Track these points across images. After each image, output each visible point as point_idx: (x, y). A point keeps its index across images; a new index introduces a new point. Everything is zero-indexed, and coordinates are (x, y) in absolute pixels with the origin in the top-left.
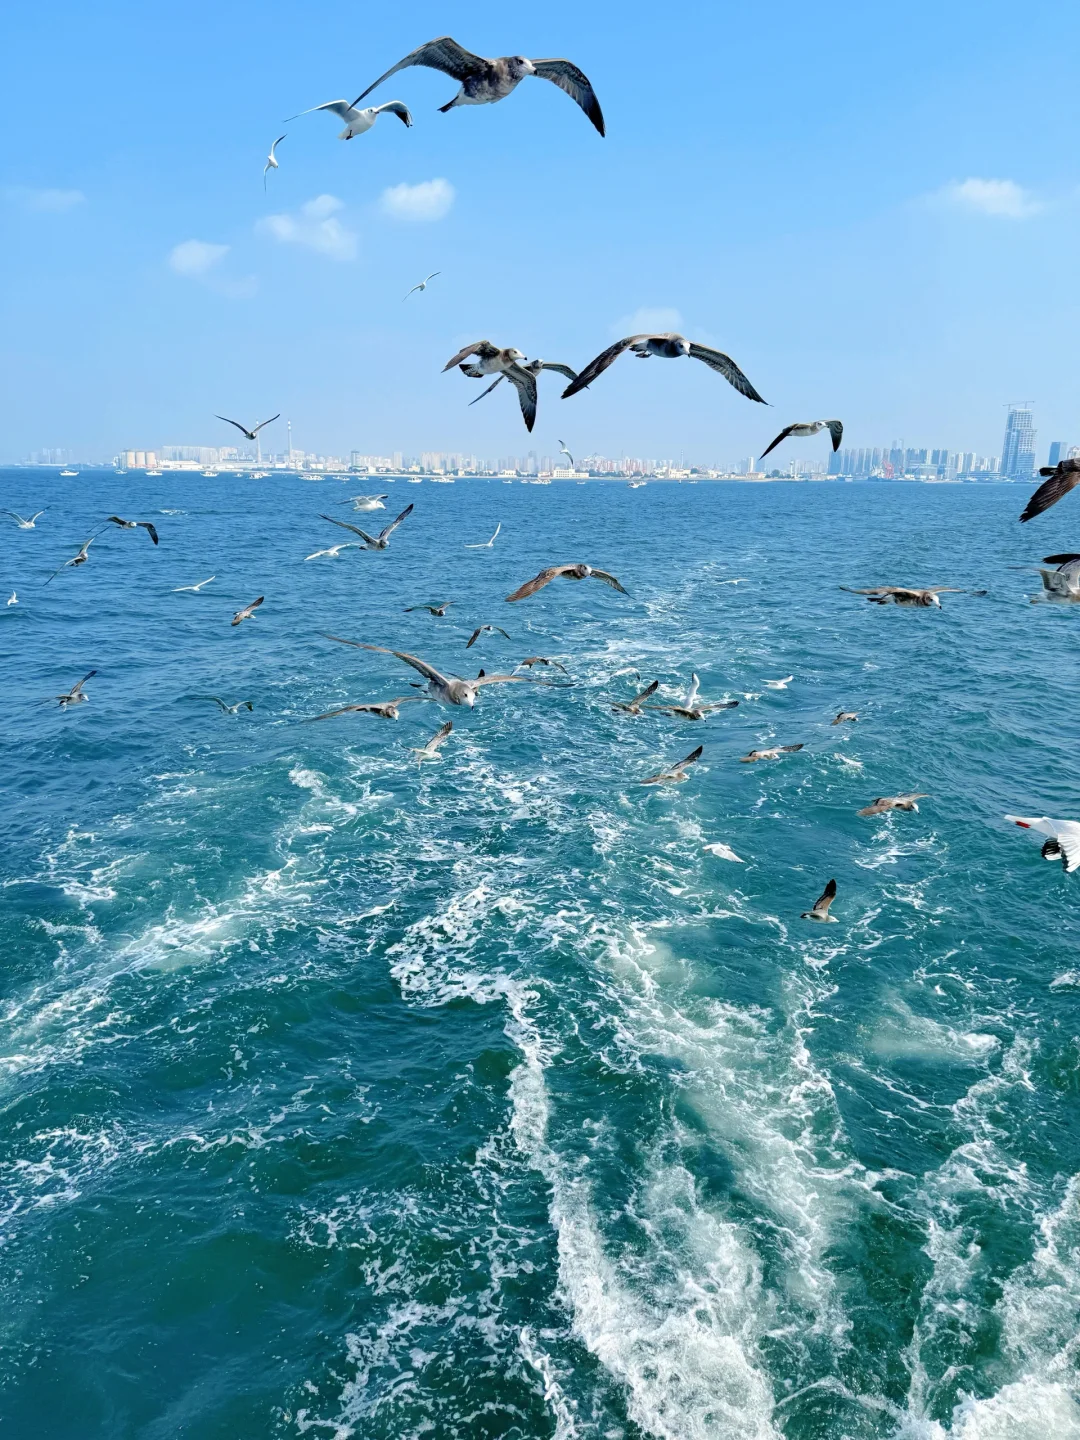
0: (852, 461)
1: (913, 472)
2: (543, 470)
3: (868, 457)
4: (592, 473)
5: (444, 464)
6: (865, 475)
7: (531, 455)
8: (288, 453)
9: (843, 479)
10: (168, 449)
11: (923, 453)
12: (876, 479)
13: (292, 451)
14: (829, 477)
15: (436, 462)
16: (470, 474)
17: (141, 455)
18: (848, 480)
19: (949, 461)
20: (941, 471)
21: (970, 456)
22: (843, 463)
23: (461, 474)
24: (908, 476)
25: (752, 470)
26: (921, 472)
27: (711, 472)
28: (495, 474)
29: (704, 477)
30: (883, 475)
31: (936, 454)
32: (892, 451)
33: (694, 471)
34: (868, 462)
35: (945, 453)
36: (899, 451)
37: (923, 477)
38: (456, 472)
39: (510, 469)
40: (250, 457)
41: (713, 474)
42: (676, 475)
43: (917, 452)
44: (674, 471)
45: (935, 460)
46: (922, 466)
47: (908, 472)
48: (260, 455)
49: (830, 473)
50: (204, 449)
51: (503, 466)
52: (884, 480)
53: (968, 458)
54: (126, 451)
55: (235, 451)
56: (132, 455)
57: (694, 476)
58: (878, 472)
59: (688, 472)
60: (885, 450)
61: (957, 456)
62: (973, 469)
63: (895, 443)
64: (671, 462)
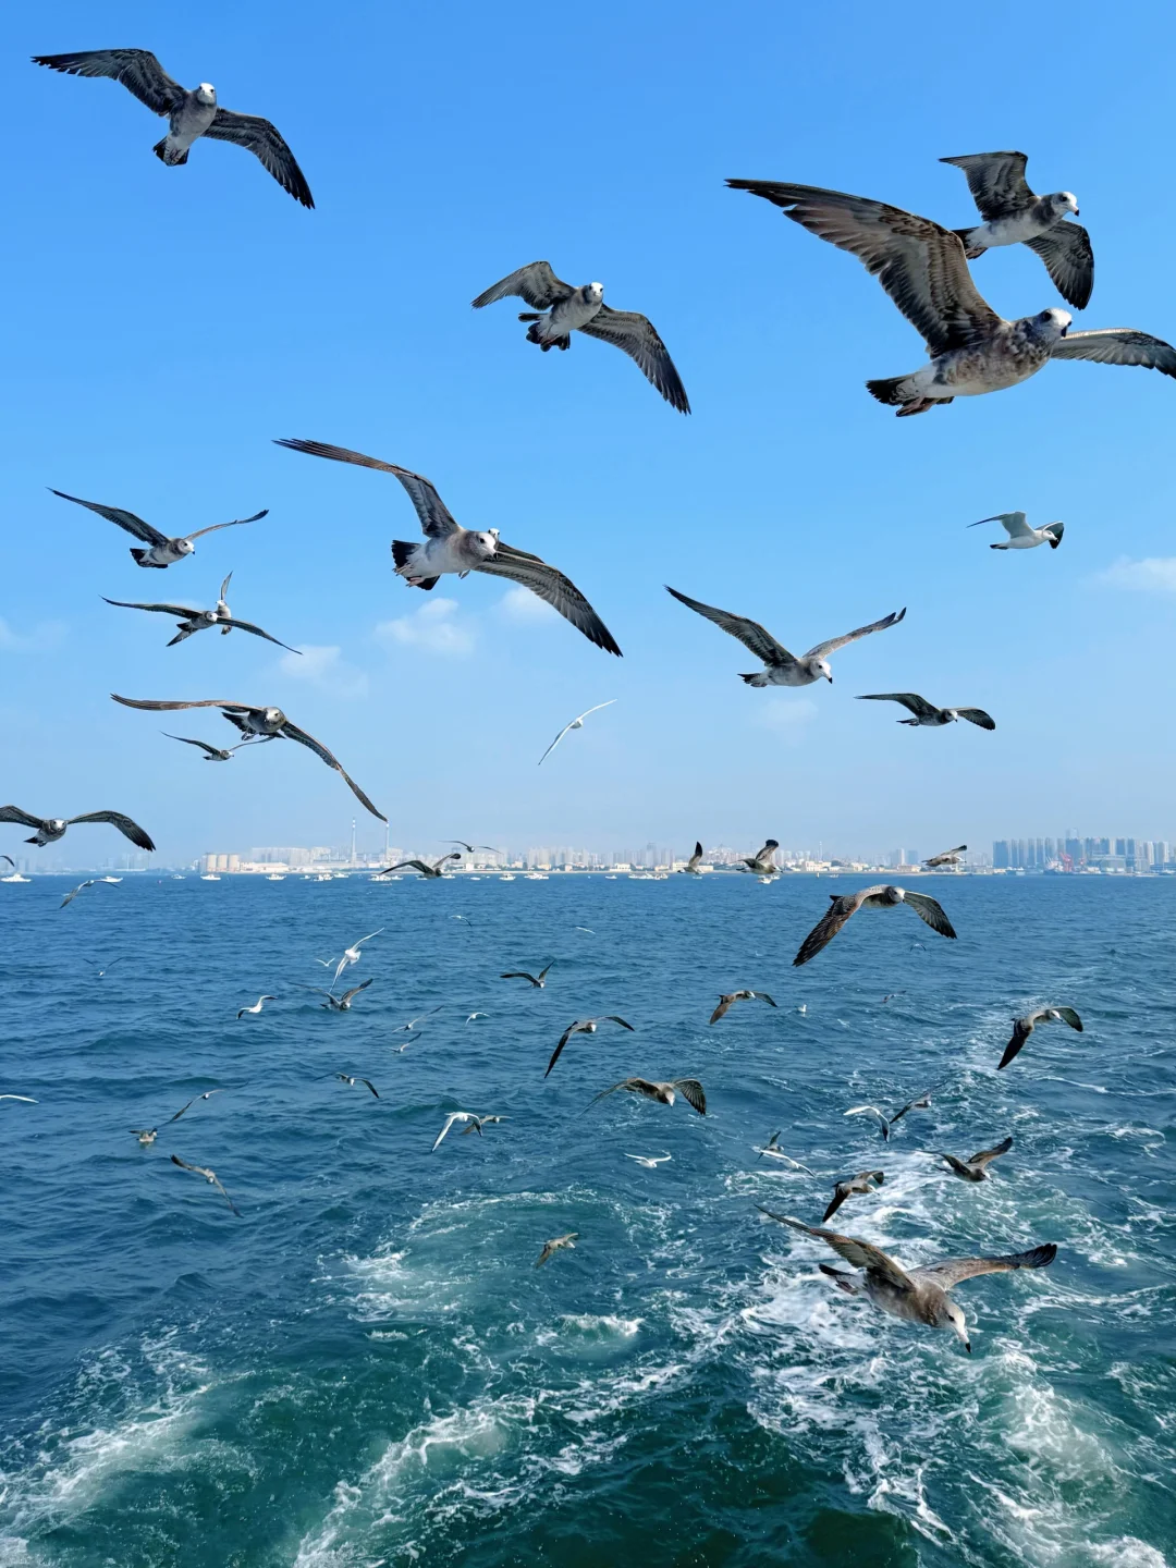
0: (1021, 852)
1: (1098, 864)
2: (662, 864)
3: (1040, 848)
4: (717, 866)
5: (552, 859)
6: (1039, 867)
7: (649, 847)
8: (384, 851)
9: (1014, 873)
10: (257, 851)
11: (1105, 843)
12: (1053, 872)
13: (389, 850)
14: (996, 871)
15: (545, 856)
16: (579, 868)
17: (224, 859)
18: (1019, 874)
19: (1137, 852)
20: (1130, 863)
21: (1161, 845)
22: (1011, 856)
23: (568, 869)
24: (1091, 869)
25: (903, 862)
26: (1107, 864)
27: (855, 865)
28: (607, 868)
29: (848, 870)
30: (1061, 868)
31: (1120, 844)
32: (1068, 842)
33: (835, 864)
34: (1040, 854)
35: (1131, 843)
36: (1076, 841)
37: (1110, 870)
38: (562, 868)
39: (625, 862)
40: (343, 857)
41: (858, 867)
42: (814, 867)
43: (1098, 841)
44: (812, 863)
45: (1120, 850)
46: (1107, 858)
47: (1090, 864)
48: (354, 854)
49: (997, 867)
50: (294, 850)
51: (618, 859)
52: (1062, 874)
53: (1159, 849)
54: (208, 854)
55: (328, 851)
56: (213, 858)
57: (836, 868)
58: (1055, 865)
59: (828, 864)
60: (1059, 841)
61: (1146, 846)
62: (1166, 860)
63: (1068, 833)
64: (809, 853)
